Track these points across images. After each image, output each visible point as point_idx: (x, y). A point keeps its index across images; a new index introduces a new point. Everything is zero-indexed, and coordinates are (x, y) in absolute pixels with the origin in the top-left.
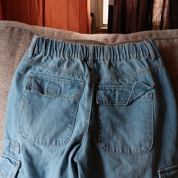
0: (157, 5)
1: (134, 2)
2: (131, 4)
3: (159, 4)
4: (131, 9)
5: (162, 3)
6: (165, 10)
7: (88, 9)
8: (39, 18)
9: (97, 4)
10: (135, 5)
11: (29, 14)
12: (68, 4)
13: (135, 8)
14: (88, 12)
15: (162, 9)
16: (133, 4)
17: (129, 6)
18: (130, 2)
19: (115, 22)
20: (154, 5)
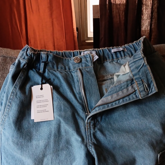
0: (144, 17)
1: (121, 15)
2: (118, 17)
3: (146, 15)
4: (118, 22)
5: (150, 14)
6: (153, 21)
7: (74, 26)
8: (22, 38)
9: (81, 18)
10: (123, 18)
11: (11, 35)
12: (52, 22)
13: (123, 22)
14: (74, 29)
15: (150, 21)
16: (120, 17)
17: (116, 20)
18: (117, 16)
19: (102, 36)
20: (142, 16)
